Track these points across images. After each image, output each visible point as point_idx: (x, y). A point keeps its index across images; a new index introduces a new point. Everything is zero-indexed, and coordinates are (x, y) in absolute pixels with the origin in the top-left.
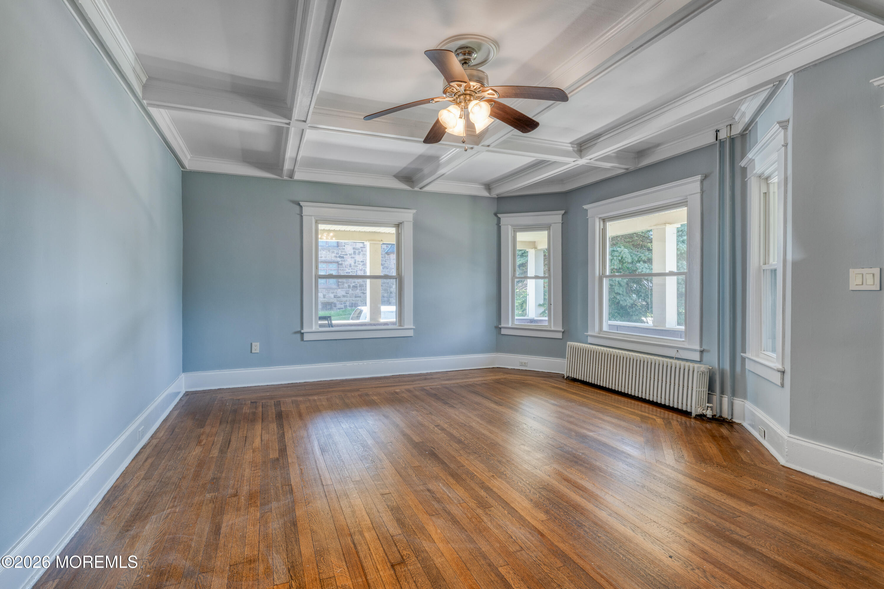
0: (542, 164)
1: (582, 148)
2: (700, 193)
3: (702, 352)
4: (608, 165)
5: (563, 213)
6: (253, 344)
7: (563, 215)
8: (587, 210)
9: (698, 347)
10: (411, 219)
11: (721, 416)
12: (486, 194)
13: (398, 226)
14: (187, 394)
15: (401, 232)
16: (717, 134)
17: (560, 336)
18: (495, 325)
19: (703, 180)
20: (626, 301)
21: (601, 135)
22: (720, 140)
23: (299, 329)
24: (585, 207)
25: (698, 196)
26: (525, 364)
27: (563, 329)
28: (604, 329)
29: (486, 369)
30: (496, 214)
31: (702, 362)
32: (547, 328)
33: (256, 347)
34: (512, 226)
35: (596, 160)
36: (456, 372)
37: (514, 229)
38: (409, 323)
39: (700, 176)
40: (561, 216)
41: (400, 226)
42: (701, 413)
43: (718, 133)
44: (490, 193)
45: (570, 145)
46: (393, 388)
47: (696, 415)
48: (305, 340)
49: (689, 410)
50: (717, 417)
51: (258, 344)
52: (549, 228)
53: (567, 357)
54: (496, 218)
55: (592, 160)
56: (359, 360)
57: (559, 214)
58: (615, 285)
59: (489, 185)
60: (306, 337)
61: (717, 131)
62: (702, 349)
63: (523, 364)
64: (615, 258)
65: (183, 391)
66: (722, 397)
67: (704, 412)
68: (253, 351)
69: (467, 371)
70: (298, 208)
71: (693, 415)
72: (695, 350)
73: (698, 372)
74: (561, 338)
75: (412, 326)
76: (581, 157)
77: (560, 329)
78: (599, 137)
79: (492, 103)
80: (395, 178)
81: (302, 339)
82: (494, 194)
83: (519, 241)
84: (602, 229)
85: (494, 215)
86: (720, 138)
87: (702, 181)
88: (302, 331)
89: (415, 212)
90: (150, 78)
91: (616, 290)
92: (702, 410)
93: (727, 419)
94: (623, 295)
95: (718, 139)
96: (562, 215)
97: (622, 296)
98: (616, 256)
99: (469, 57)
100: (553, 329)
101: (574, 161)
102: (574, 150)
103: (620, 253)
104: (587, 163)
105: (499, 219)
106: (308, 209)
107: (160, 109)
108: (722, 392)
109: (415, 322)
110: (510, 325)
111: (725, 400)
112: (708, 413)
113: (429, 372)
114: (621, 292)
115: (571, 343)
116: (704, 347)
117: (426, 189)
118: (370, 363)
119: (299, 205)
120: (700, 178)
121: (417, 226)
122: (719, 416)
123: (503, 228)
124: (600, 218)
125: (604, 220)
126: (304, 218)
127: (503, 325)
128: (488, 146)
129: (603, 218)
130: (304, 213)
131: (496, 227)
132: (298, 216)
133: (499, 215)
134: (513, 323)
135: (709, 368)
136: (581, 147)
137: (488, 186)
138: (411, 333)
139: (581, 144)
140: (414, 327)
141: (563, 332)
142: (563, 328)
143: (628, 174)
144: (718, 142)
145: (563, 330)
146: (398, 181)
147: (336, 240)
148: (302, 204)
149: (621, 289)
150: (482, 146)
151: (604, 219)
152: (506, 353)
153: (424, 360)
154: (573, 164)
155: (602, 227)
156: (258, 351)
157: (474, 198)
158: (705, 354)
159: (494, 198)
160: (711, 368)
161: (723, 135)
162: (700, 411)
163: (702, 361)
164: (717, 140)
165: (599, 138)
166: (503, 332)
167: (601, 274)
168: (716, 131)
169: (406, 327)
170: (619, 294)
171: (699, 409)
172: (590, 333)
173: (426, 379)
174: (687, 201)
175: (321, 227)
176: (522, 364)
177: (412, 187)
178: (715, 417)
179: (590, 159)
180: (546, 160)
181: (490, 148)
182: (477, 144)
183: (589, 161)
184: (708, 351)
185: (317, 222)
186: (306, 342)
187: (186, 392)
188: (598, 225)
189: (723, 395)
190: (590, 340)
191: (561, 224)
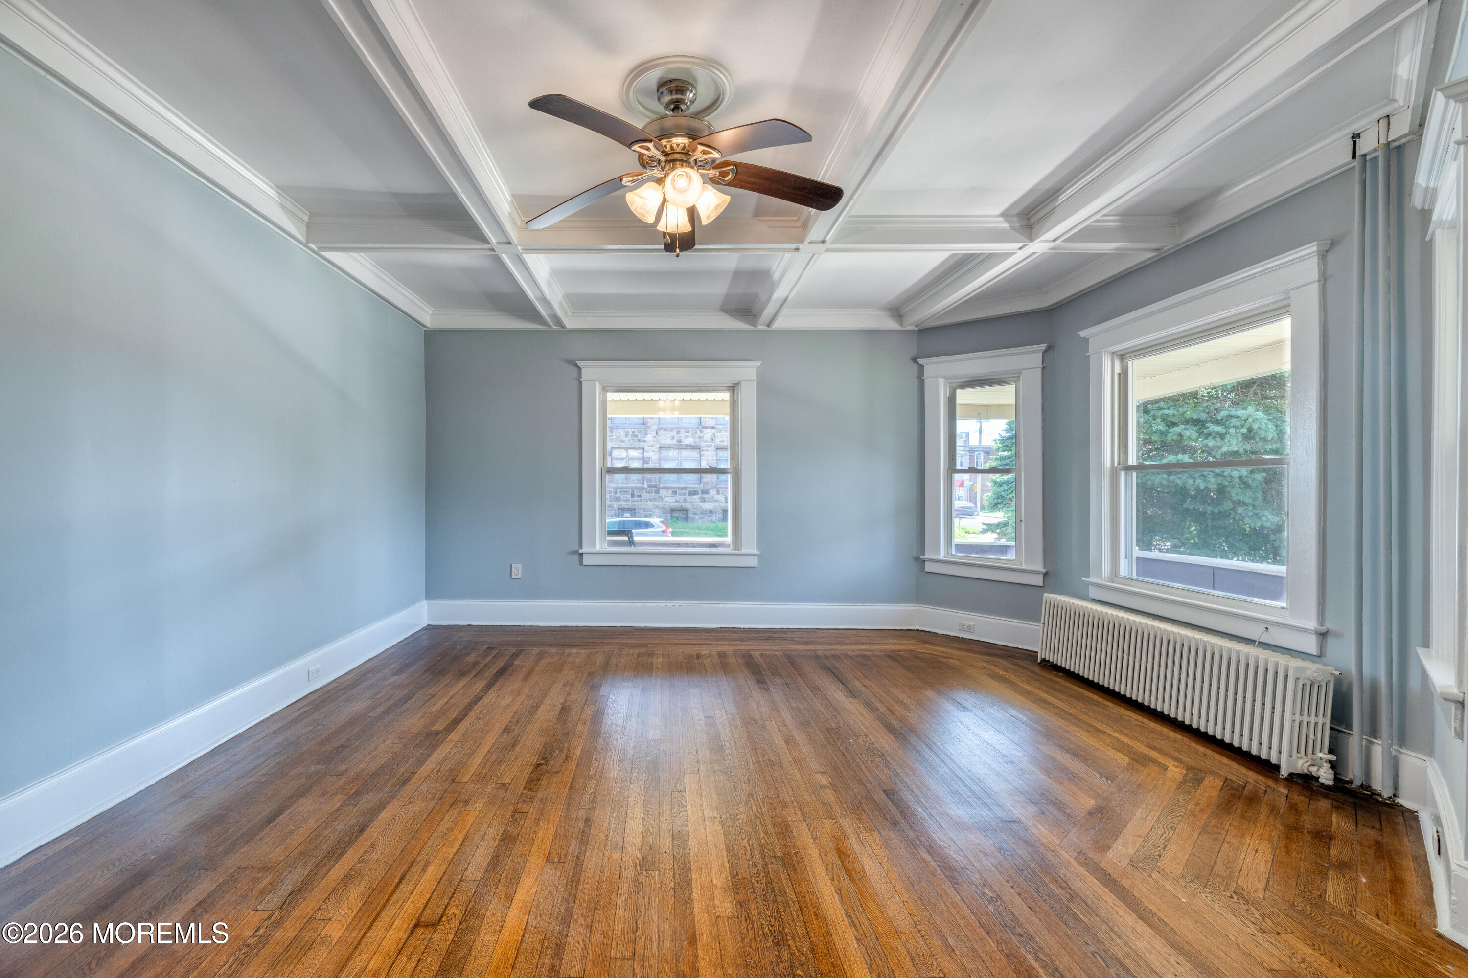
0: (972, 260)
1: (1032, 222)
2: (1319, 281)
3: (1323, 635)
4: (1107, 247)
5: (1044, 348)
6: (514, 566)
7: (1045, 352)
8: (1087, 340)
9: (1312, 624)
10: (754, 377)
11: (1370, 787)
12: (892, 325)
13: (733, 388)
14: (430, 628)
15: (738, 398)
16: (1355, 143)
17: (1038, 581)
18: (915, 555)
19: (1327, 251)
20: (1260, 518)
21: (1061, 189)
22: (1365, 155)
23: (576, 548)
24: (1083, 334)
25: (1315, 287)
26: (969, 629)
27: (1044, 568)
28: (1122, 573)
29: (891, 632)
30: (914, 360)
31: (1323, 659)
32: (1014, 564)
33: (518, 571)
34: (946, 378)
35: (1068, 240)
36: (834, 631)
37: (950, 383)
38: (750, 546)
39: (1315, 243)
40: (1040, 354)
41: (736, 388)
42: (1306, 771)
43: (1358, 140)
44: (901, 323)
45: (1001, 219)
46: (696, 648)
47: (1291, 775)
48: (584, 564)
49: (1274, 760)
50: (1353, 786)
51: (520, 566)
52: (1018, 378)
53: (1042, 622)
54: (916, 366)
55: (1058, 242)
56: (667, 600)
57: (1037, 351)
58: (1233, 487)
59: (898, 309)
60: (587, 560)
61: (1355, 137)
62: (1323, 629)
63: (966, 627)
64: (1232, 431)
65: (424, 624)
66: (1372, 743)
67: (1313, 770)
68: (513, 577)
69: (847, 631)
70: (575, 369)
71: (1284, 772)
72: (1305, 631)
73: (1298, 679)
74: (1041, 584)
75: (755, 551)
76: (1032, 240)
77: (1040, 567)
78: (1056, 195)
79: (732, 167)
80: (725, 312)
81: (581, 563)
82: (910, 324)
83: (961, 405)
84: (1119, 374)
85: (911, 362)
86: (1363, 152)
87: (1323, 256)
88: (580, 551)
89: (759, 365)
90: (312, 215)
91: (1233, 495)
92: (1310, 765)
93: (1380, 795)
94: (1253, 506)
95: (1357, 154)
96: (1043, 353)
97: (1251, 508)
98: (1235, 427)
99: (679, 96)
100: (1024, 567)
101: (1020, 249)
102: (1013, 228)
103: (1245, 420)
104: (1051, 249)
105: (921, 367)
106: (591, 372)
107: (351, 253)
108: (1374, 732)
109: (762, 541)
110: (942, 556)
111: (1378, 750)
112: (1323, 774)
113: (785, 627)
114: (1247, 500)
115: (1051, 595)
116: (1329, 625)
117: (777, 325)
118: (685, 605)
119: (576, 365)
120: (1315, 249)
121: (764, 388)
122: (1362, 786)
123: (927, 383)
124: (1113, 353)
125: (1123, 357)
126: (584, 383)
127: (927, 556)
128: (823, 242)
129: (1120, 353)
130: (583, 378)
131: (916, 382)
132: (576, 382)
133: (921, 361)
134: (948, 552)
135: (1333, 672)
136: (1029, 219)
137: (897, 311)
138: (753, 562)
139: (1028, 214)
140: (758, 552)
141: (1045, 574)
142: (1045, 566)
143: (1162, 259)
144: (1356, 163)
145: (1044, 571)
146: (731, 318)
147: (680, 414)
148: (579, 363)
149: (1249, 493)
150: (810, 243)
151: (1122, 355)
152: (933, 606)
153: (774, 607)
154: (1020, 255)
155: (1118, 370)
156: (519, 577)
157: (872, 335)
158: (1331, 642)
159: (911, 332)
160: (1337, 673)
161: (1366, 145)
162: (1301, 765)
163: (1325, 657)
164: (1354, 157)
165: (1059, 196)
166: (929, 567)
167: (1116, 464)
168: (1353, 138)
169: (744, 551)
170: (1245, 504)
171: (1301, 762)
172: (1092, 579)
173: (770, 638)
174: (1289, 305)
175: (611, 396)
176: (962, 628)
177: (754, 324)
178: (1348, 786)
179: (1055, 240)
180: (975, 254)
181: (828, 245)
182: (802, 242)
183: (1052, 244)
184: (1339, 635)
185: (604, 390)
186: (586, 567)
187: (429, 625)
188: (1109, 369)
189: (1376, 738)
190: (1093, 593)
191: (1040, 370)
